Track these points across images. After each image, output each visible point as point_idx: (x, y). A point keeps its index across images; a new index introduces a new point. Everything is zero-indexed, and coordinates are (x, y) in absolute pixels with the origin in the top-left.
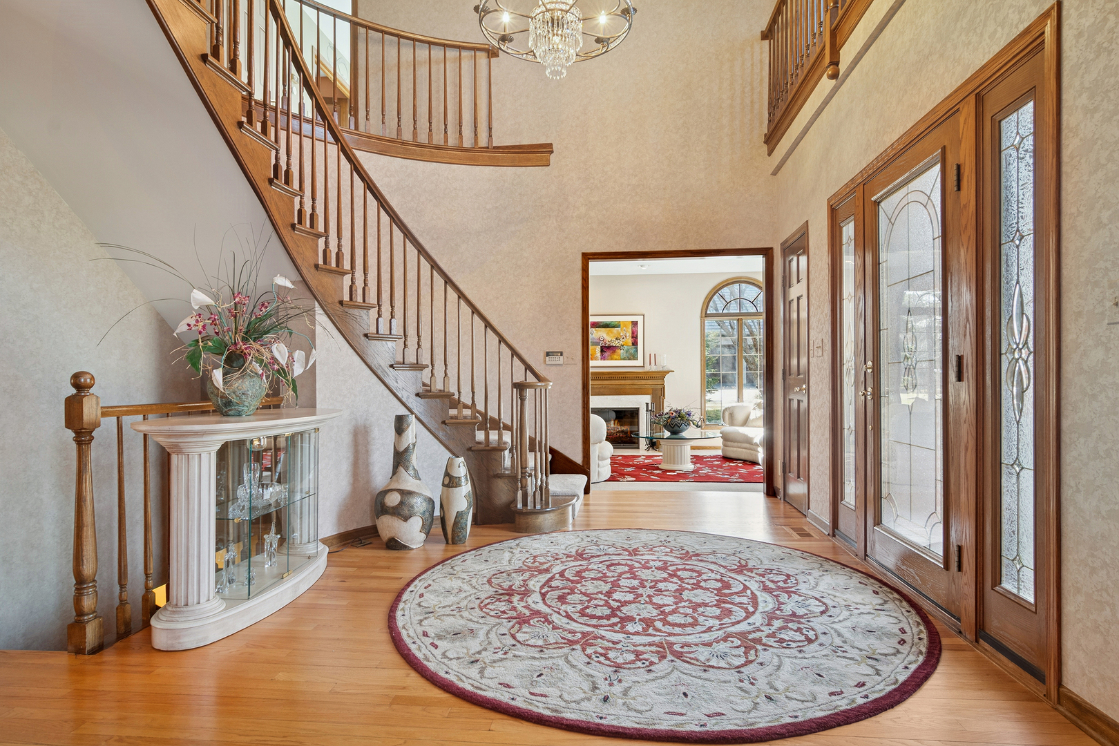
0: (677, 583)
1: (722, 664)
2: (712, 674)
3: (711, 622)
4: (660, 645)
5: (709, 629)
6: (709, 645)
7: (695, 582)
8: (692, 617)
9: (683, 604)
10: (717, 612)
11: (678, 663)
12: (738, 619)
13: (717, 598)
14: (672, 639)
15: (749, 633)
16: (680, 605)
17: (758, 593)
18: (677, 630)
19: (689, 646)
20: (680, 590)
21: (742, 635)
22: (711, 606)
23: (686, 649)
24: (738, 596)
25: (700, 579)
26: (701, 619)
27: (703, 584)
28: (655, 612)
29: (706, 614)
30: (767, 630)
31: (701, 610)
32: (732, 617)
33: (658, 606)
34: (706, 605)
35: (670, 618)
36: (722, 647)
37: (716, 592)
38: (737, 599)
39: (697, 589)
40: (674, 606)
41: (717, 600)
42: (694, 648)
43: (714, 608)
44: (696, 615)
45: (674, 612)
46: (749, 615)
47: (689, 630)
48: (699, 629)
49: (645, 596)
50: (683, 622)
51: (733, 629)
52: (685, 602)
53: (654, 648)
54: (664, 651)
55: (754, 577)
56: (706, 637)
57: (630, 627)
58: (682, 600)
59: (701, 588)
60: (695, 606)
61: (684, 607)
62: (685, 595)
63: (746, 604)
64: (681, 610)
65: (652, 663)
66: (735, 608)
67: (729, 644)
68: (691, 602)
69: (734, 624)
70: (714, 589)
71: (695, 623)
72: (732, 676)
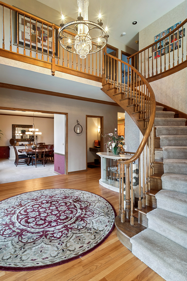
0: (42, 217)
1: (25, 200)
2: (27, 198)
3: (29, 207)
4: (38, 200)
5: (29, 206)
6: (28, 203)
7: (36, 219)
8: (33, 207)
9: (37, 210)
10: (28, 211)
11: (33, 198)
12: (22, 210)
13: (28, 215)
14: (36, 202)
15: (20, 207)
16: (38, 210)
17: (16, 221)
18: (36, 204)
19: (32, 202)
20: (40, 215)
21: (21, 206)
22: (30, 212)
23: (32, 201)
24: (22, 218)
25: (36, 221)
26: (31, 207)
27: (34, 219)
28: (42, 206)
29: (30, 209)
30: (16, 209)
31: (32, 210)
32: (24, 210)
33: (42, 208)
34: (31, 212)
35: (38, 206)
36: (26, 203)
37: (29, 217)
38: (23, 217)
39: (35, 217)
40: (39, 209)
41: (29, 214)
42: (31, 201)
43: (29, 212)
44: (33, 208)
45: (38, 208)
46: (20, 212)
47: (33, 204)
48: (31, 205)
49: (48, 210)
50: (35, 206)
51: (24, 207)
52: (37, 211)
53: (38, 199)
54: (36, 200)
55: (17, 229)
56: (29, 204)
57: (45, 201)
58: (38, 211)
59: (34, 217)
60: (34, 210)
61: (36, 210)
62: (37, 214)
63: (21, 216)
64: (37, 208)
65: (37, 197)
66: (23, 213)
67: (24, 204)
68: (35, 211)
69: (24, 208)
70: (30, 218)
71: (32, 206)
72: (23, 199)
